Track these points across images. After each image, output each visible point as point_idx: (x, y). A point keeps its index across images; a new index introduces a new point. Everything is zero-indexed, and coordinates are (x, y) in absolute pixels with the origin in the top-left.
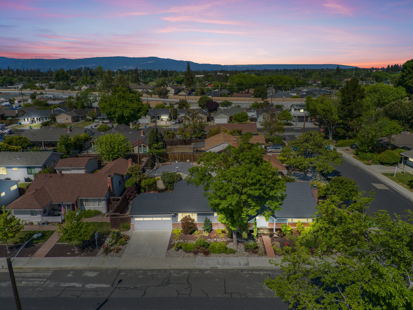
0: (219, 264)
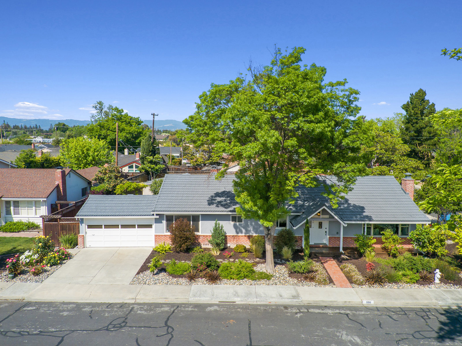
0: (238, 296)
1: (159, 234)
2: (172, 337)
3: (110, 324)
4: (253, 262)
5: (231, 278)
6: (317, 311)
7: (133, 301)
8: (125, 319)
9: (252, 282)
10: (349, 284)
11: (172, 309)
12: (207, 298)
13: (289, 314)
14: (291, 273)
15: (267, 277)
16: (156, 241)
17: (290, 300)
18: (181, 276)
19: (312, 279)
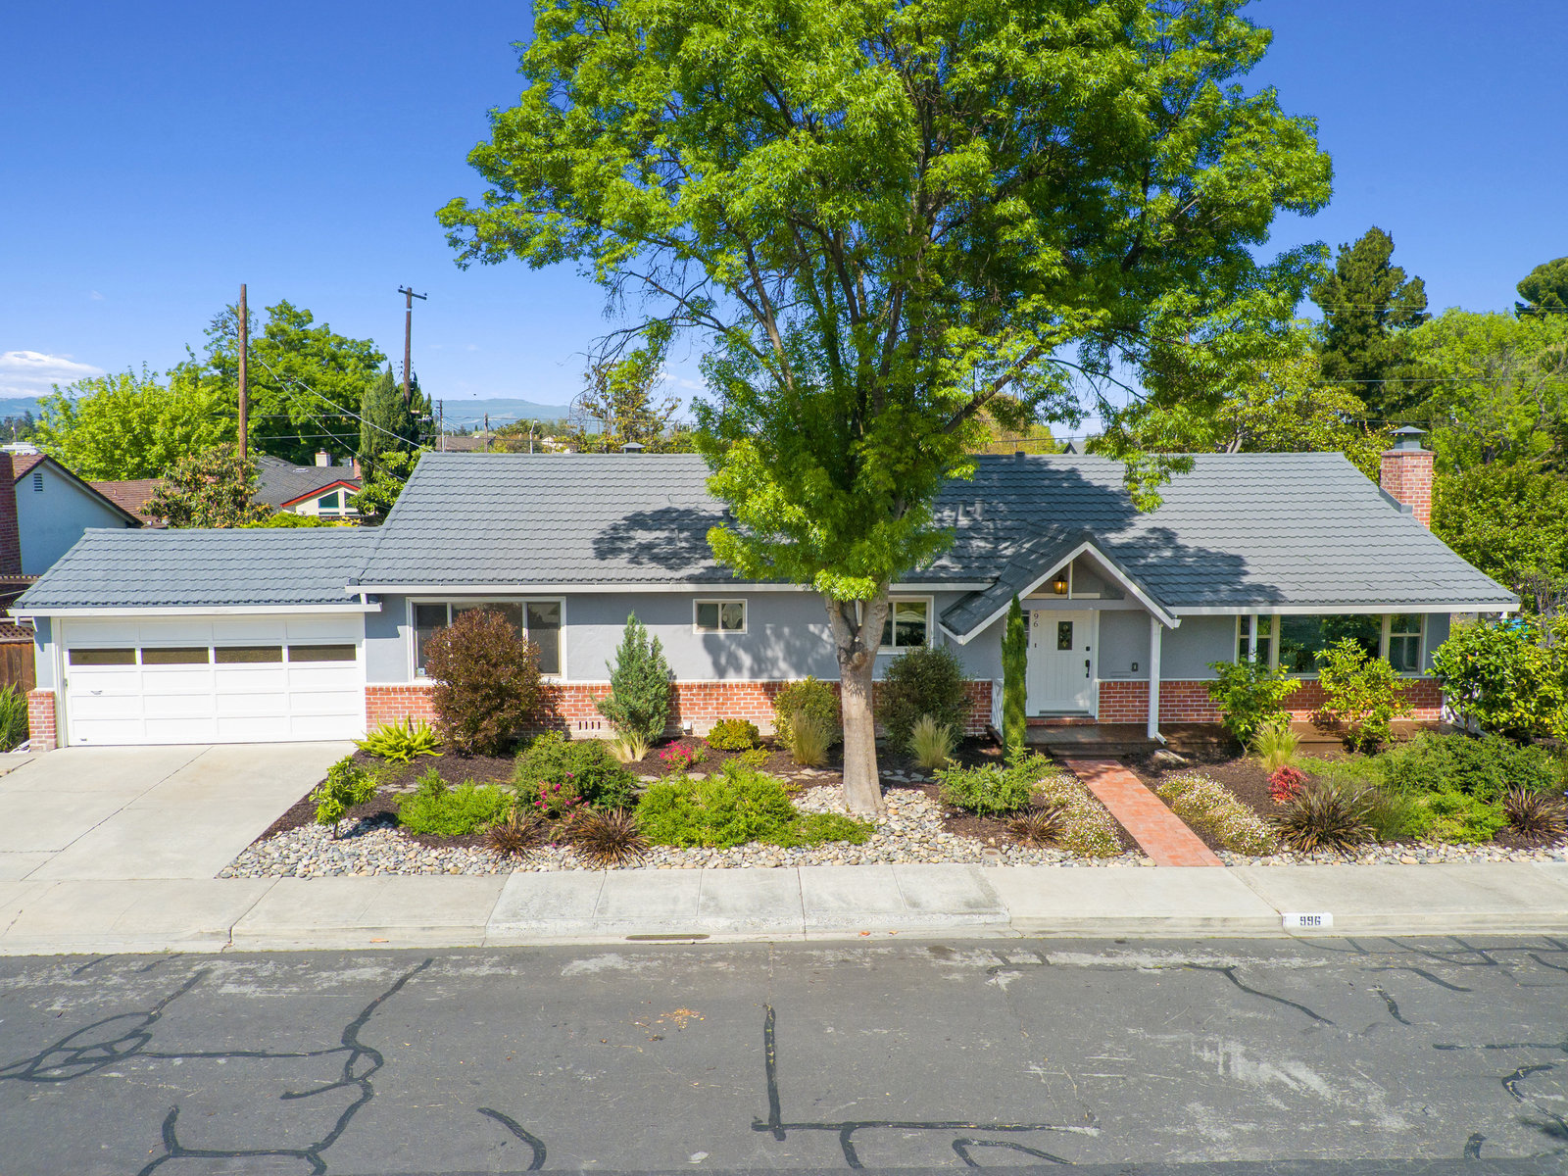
0: (719, 911)
1: (384, 685)
2: (367, 1095)
3: (58, 1047)
4: (788, 780)
5: (691, 842)
6: (1085, 960)
7: (216, 947)
8: (145, 1019)
9: (785, 854)
10: (1209, 852)
11: (397, 975)
12: (572, 924)
13: (957, 977)
14: (955, 815)
15: (852, 833)
16: (370, 714)
17: (957, 919)
18: (465, 839)
19: (1047, 836)
